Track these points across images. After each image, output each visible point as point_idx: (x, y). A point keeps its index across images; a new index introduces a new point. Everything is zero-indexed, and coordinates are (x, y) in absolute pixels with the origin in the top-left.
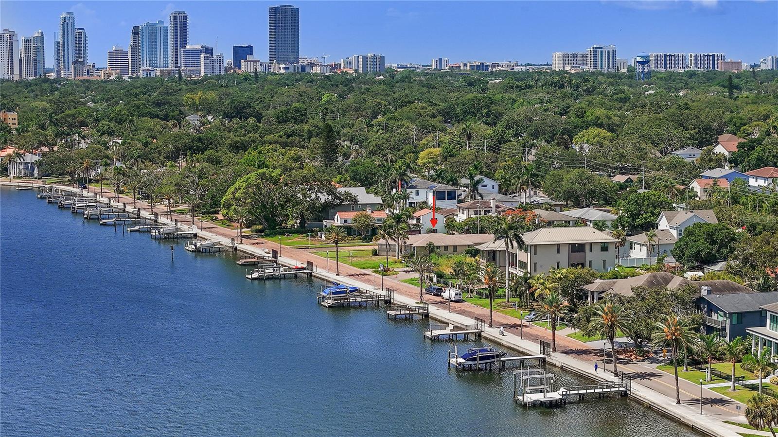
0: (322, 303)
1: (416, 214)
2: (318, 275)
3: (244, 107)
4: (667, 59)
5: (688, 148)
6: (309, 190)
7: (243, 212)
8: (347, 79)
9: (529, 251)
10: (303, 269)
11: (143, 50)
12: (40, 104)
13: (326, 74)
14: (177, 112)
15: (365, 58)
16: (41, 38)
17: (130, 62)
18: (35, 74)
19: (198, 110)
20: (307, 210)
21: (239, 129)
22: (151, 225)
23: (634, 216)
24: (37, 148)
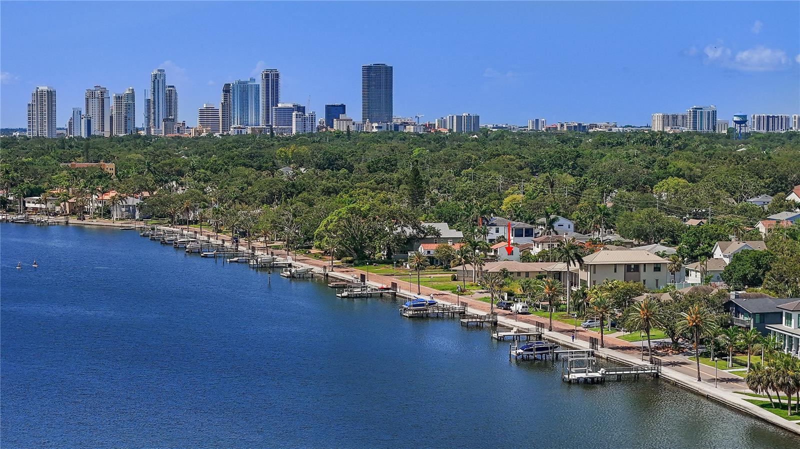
0: (404, 314)
1: (494, 247)
2: (401, 295)
3: (336, 159)
4: (770, 120)
5: (762, 196)
6: (396, 224)
7: (334, 243)
8: (441, 138)
9: (589, 270)
10: (388, 289)
11: (234, 108)
12: (135, 156)
13: (420, 133)
14: (271, 164)
15: (459, 118)
16: (132, 96)
17: (221, 120)
18: (126, 132)
19: (290, 163)
20: (392, 242)
21: (330, 177)
22: (249, 257)
23: (693, 248)
24: (139, 192)
